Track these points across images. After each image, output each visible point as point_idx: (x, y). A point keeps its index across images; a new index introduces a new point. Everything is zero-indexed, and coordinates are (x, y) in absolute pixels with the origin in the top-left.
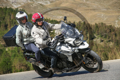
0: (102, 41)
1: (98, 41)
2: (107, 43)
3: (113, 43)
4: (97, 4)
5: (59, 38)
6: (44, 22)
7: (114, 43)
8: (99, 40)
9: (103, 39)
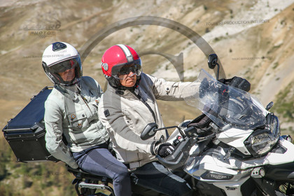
0: (29, 185)
1: (16, 183)
2: (43, 189)
3: (59, 189)
4: (12, 80)
5: (194, 130)
6: (143, 77)
7: (62, 188)
8: (19, 182)
9: (30, 180)
